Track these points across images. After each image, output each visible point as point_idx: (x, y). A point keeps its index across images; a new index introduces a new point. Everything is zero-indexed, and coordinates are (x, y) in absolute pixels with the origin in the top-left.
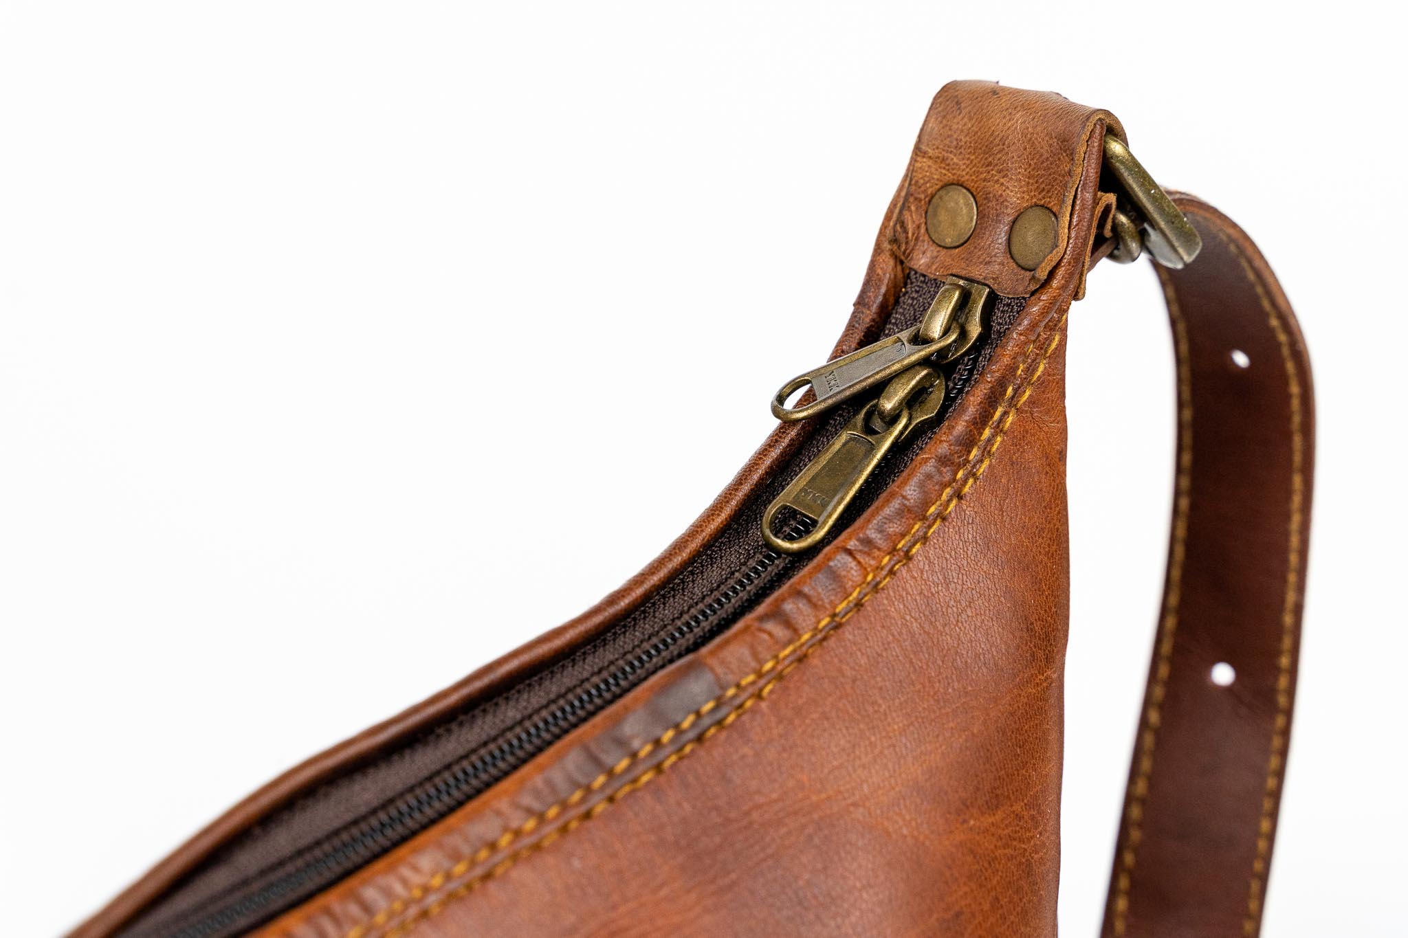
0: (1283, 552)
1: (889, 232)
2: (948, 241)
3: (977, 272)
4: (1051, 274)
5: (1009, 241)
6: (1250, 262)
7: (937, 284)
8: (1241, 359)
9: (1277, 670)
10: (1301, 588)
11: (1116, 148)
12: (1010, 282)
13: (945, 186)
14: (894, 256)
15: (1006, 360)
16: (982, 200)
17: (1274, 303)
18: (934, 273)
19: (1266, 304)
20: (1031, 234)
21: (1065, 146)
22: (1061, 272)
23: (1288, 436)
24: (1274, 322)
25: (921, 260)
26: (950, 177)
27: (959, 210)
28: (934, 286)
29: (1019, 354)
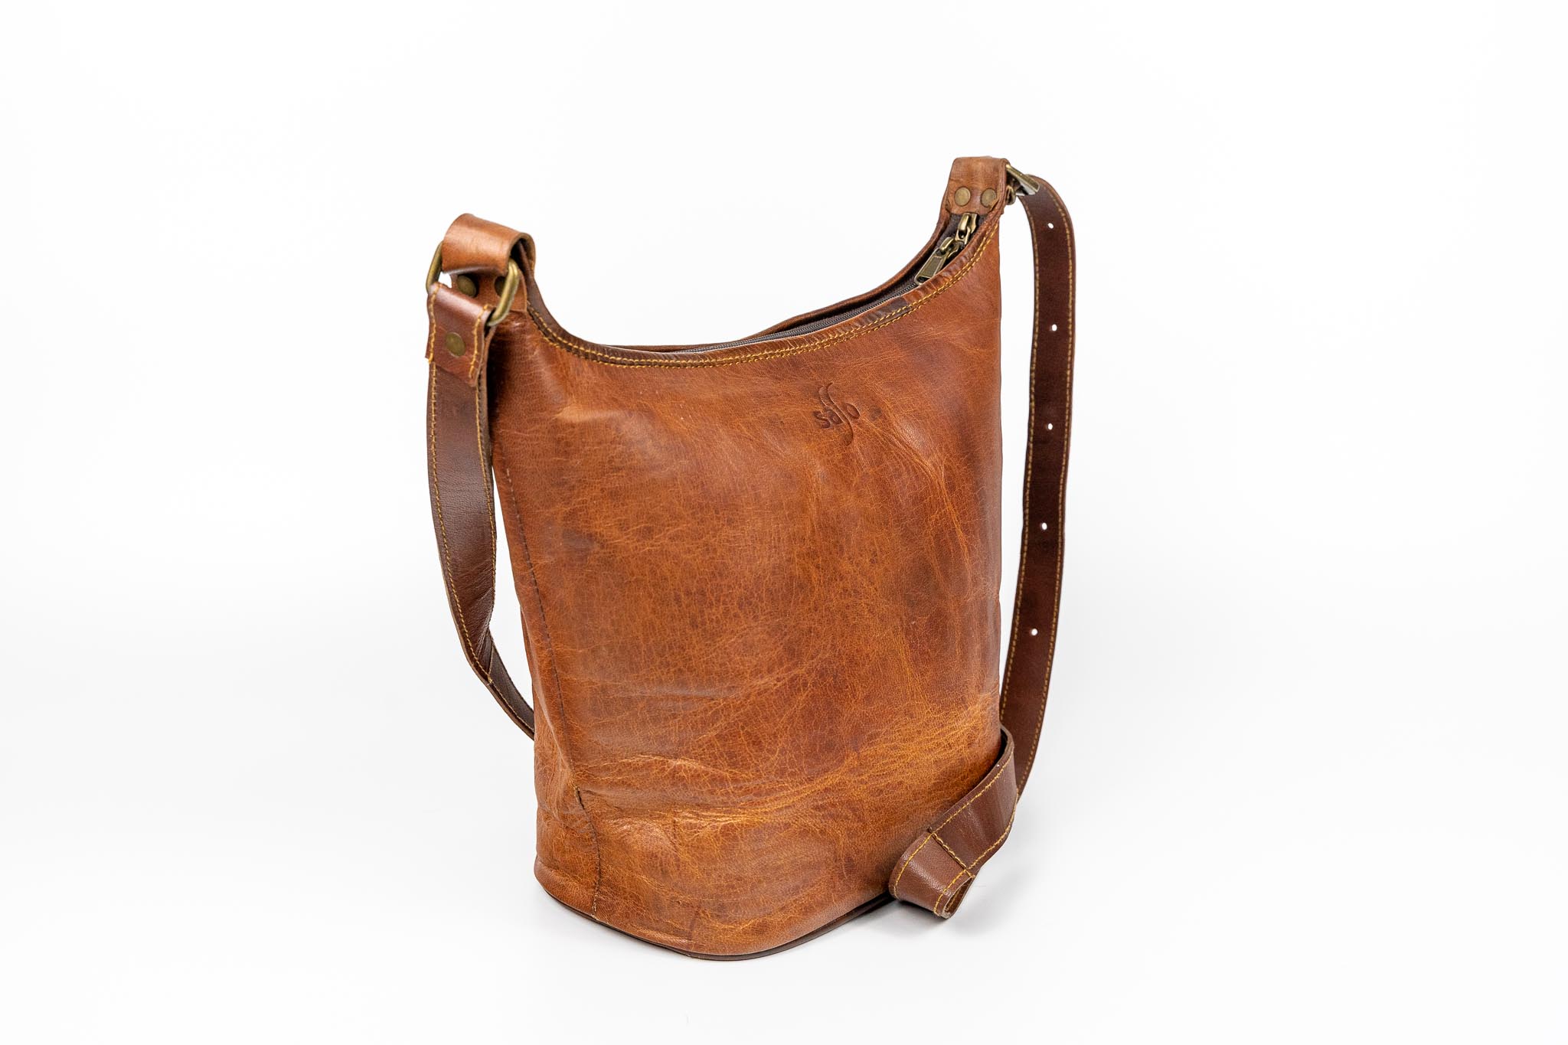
0: (1068, 284)
1: (944, 203)
2: (963, 204)
3: (974, 210)
4: (995, 206)
5: (981, 201)
6: (1050, 191)
7: (961, 216)
8: (1051, 226)
9: (1068, 323)
10: (1074, 296)
11: (1008, 166)
12: (982, 211)
13: (960, 188)
14: (947, 210)
15: (983, 230)
16: (972, 190)
17: (1060, 204)
18: (960, 213)
19: (1057, 205)
20: (987, 197)
21: (996, 170)
22: (998, 204)
23: (1067, 247)
24: (1060, 210)
25: (955, 211)
26: (960, 185)
27: (965, 194)
28: (960, 217)
29: (987, 229)
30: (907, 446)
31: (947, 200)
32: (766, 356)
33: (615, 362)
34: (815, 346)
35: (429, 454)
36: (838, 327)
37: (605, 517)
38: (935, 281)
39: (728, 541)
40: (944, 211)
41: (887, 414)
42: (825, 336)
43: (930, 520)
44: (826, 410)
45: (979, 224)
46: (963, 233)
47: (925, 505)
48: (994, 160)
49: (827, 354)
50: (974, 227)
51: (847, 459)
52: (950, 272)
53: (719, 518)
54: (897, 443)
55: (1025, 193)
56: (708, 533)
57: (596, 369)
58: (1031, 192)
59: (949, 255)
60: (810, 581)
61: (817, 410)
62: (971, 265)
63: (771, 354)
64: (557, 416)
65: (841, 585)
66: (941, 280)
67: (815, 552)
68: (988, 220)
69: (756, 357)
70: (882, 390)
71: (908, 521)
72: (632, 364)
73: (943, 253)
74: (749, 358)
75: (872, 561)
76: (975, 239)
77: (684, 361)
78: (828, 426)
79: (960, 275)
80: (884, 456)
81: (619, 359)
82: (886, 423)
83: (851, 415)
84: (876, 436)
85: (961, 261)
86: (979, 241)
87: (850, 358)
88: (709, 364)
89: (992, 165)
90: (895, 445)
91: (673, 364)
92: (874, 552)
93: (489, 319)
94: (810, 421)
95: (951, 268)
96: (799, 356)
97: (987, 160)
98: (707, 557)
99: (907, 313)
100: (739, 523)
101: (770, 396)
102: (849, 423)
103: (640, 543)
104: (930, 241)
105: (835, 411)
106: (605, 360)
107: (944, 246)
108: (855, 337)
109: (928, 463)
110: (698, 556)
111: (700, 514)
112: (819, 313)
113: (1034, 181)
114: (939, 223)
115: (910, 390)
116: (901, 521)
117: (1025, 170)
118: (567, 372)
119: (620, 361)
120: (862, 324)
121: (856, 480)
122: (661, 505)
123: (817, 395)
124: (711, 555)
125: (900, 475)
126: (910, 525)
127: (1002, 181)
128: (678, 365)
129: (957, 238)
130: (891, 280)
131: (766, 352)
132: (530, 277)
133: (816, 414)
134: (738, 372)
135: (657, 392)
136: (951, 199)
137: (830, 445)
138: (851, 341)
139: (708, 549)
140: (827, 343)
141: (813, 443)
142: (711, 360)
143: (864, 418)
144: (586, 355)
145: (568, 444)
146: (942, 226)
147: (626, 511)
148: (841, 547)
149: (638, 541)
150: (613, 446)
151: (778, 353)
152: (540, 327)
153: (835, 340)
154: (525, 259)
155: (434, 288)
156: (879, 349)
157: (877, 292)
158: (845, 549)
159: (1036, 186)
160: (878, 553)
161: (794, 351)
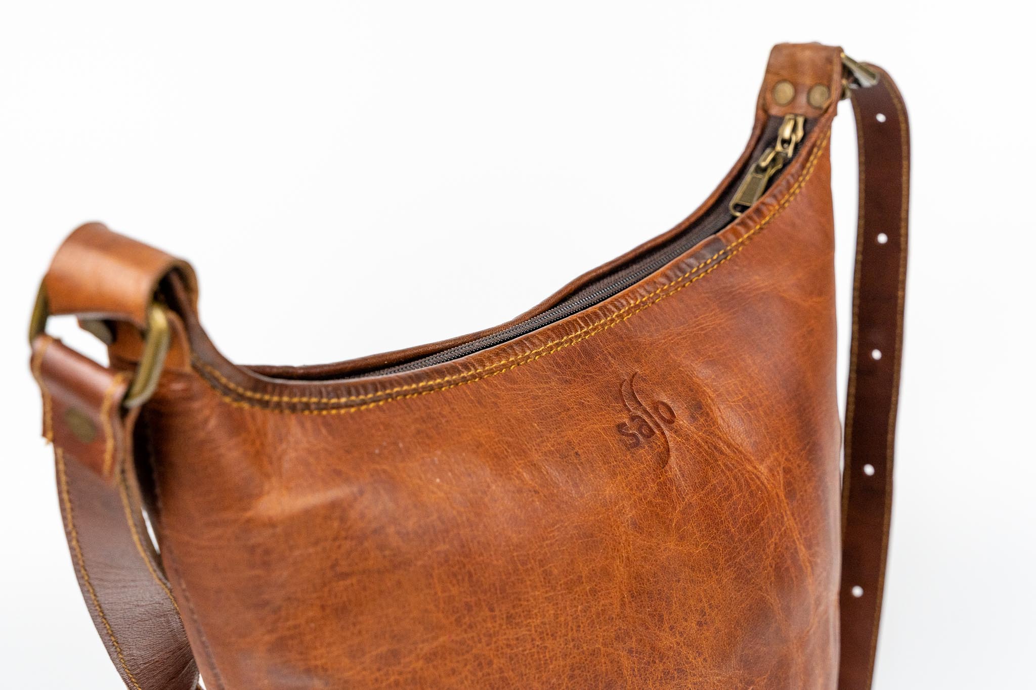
2: (785, 103)
3: (800, 112)
4: (828, 108)
5: (809, 100)
7: (782, 119)
8: (881, 118)
9: (900, 231)
11: (842, 54)
12: (811, 114)
13: (780, 82)
14: (764, 111)
15: (812, 138)
16: (795, 86)
18: (781, 115)
20: (816, 95)
21: (829, 61)
22: (832, 102)
24: (896, 101)
25: (775, 111)
26: (780, 78)
27: (786, 91)
28: (781, 121)
29: (818, 138)
30: (736, 450)
31: (764, 99)
32: (551, 348)
33: (338, 407)
34: (612, 320)
35: (71, 549)
36: (640, 286)
37: (329, 645)
38: (758, 211)
39: (508, 646)
40: (761, 113)
41: (710, 408)
42: (625, 303)
43: (769, 546)
44: (633, 419)
45: (808, 129)
46: (786, 142)
47: (762, 529)
48: (826, 48)
49: (628, 329)
50: (800, 133)
51: (664, 488)
52: (775, 197)
53: (494, 617)
54: (724, 448)
55: (859, 84)
56: (480, 641)
57: (309, 425)
58: (866, 82)
59: (771, 172)
60: (620, 675)
61: (621, 421)
62: (800, 187)
63: (558, 345)
64: (249, 514)
65: (661, 668)
66: (764, 209)
67: (627, 633)
68: (820, 125)
69: (538, 354)
70: (702, 373)
71: (743, 556)
72: (364, 402)
73: (764, 170)
74: (528, 357)
75: (700, 624)
76: (804, 152)
77: (439, 381)
78: (637, 444)
79: (788, 201)
80: (710, 472)
81: (343, 400)
82: (710, 421)
83: (662, 418)
84: (698, 444)
85: (788, 182)
86: (810, 153)
87: (657, 330)
88: (473, 376)
89: (824, 54)
90: (722, 453)
91: (424, 388)
92: (702, 611)
93: (127, 396)
94: (613, 441)
95: (776, 192)
96: (594, 339)
97: (815, 47)
98: (480, 674)
99: (725, 258)
100: (523, 619)
101: (559, 413)
102: (663, 433)
103: (382, 673)
104: (744, 153)
105: (645, 417)
106: (321, 407)
107: (764, 160)
108: (663, 299)
109: (763, 469)
110: (466, 677)
111: (467, 619)
112: (614, 265)
113: (870, 69)
114: (754, 128)
115: (736, 370)
116: (734, 558)
117: (859, 57)
118: (262, 444)
119: (346, 403)
120: (670, 280)
121: (676, 516)
122: (411, 616)
123: (619, 397)
124: (486, 670)
125: (731, 495)
126: (744, 561)
127: (836, 76)
128: (431, 388)
129: (779, 147)
130: (700, 208)
131: (550, 344)
132: (192, 320)
133: (620, 427)
134: (515, 382)
135: (401, 445)
136: (768, 96)
137: (642, 474)
138: (658, 305)
139: (480, 664)
140: (628, 312)
141: (619, 478)
142: (476, 369)
143: (683, 420)
144: (293, 408)
145: (267, 552)
146: (758, 132)
147: (360, 632)
148: (661, 616)
149: (379, 670)
150: (337, 543)
151: (566, 342)
152: (215, 384)
153: (637, 306)
154: (181, 294)
155: (40, 344)
156: (694, 313)
157: (683, 227)
158: (666, 617)
159: (873, 76)
160: (708, 611)
161: (586, 333)
